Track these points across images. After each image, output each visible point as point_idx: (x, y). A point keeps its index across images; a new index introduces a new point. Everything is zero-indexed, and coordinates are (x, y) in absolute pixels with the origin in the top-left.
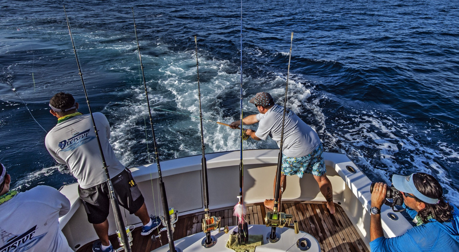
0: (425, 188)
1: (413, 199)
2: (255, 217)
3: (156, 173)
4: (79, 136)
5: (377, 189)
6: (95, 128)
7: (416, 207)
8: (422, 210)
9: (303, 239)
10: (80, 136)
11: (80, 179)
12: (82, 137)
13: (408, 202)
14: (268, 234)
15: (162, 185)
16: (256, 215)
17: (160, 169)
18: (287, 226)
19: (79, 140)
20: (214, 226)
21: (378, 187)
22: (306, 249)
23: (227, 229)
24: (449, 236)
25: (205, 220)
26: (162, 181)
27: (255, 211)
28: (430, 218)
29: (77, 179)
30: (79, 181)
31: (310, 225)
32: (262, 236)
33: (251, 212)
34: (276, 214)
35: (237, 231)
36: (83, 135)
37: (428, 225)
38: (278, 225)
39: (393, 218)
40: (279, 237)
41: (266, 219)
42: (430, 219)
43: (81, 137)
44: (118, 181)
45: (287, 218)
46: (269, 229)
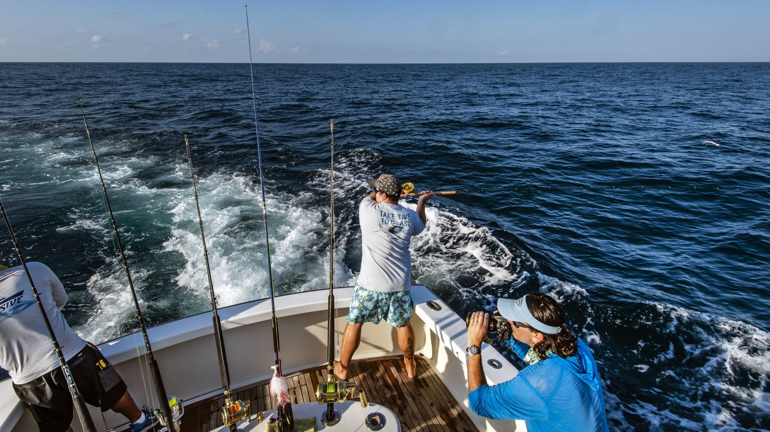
0: (543, 313)
1: (527, 330)
2: (303, 390)
3: (143, 347)
4: (6, 303)
5: (475, 320)
6: (35, 290)
7: (531, 340)
8: (538, 343)
9: (375, 414)
10: (8, 304)
11: (13, 370)
12: (12, 305)
13: (521, 334)
14: (323, 415)
15: (154, 365)
16: (304, 388)
17: (148, 340)
18: (349, 398)
19: (6, 309)
20: (241, 414)
21: (476, 318)
22: (380, 428)
23: (261, 415)
24: (574, 374)
25: (226, 408)
26: (152, 359)
27: (302, 383)
28: (549, 352)
29: (8, 372)
30: (12, 373)
31: (384, 390)
32: (315, 418)
33: (297, 385)
34: (332, 383)
35: (276, 416)
36: (13, 300)
37: (546, 362)
38: (336, 400)
39: (495, 366)
40: (339, 418)
41: (318, 394)
42: (550, 355)
43: (10, 304)
44: (78, 361)
45: (348, 387)
46: (324, 407)
